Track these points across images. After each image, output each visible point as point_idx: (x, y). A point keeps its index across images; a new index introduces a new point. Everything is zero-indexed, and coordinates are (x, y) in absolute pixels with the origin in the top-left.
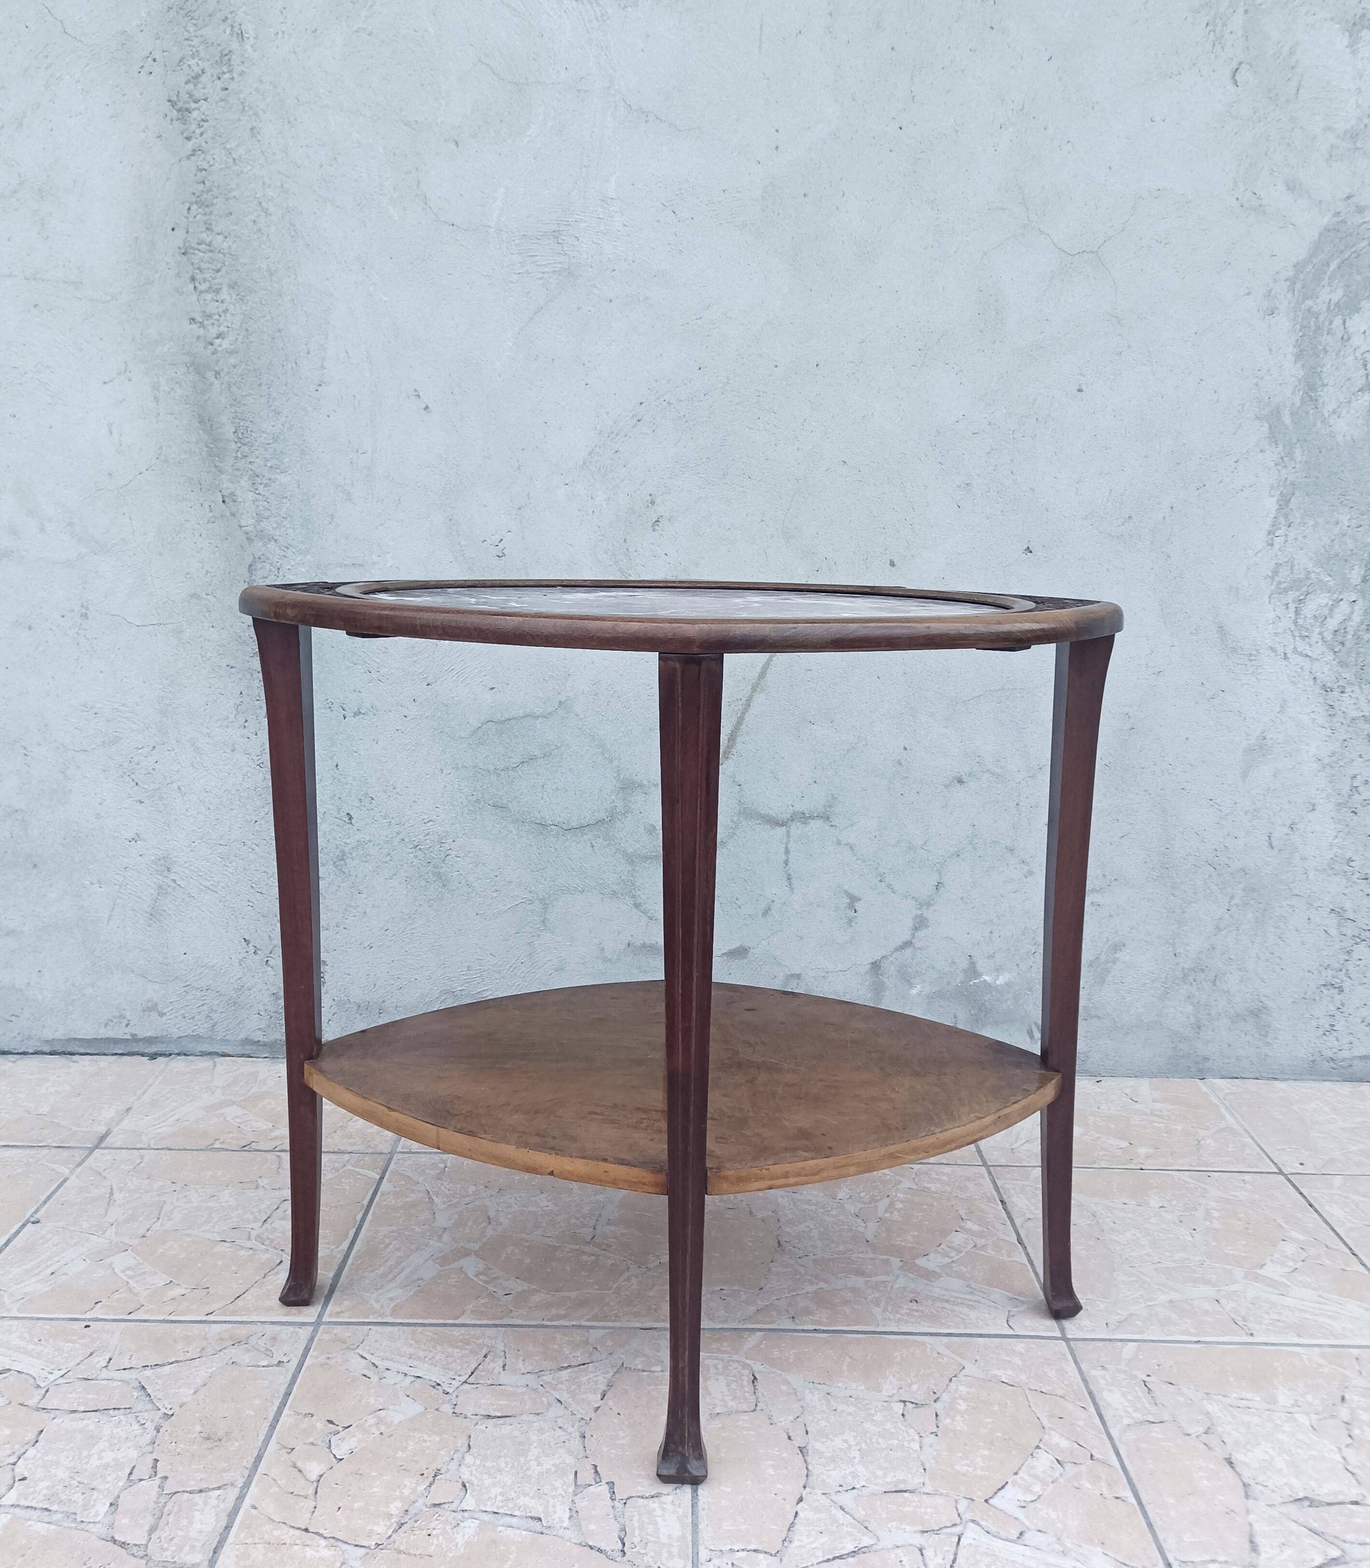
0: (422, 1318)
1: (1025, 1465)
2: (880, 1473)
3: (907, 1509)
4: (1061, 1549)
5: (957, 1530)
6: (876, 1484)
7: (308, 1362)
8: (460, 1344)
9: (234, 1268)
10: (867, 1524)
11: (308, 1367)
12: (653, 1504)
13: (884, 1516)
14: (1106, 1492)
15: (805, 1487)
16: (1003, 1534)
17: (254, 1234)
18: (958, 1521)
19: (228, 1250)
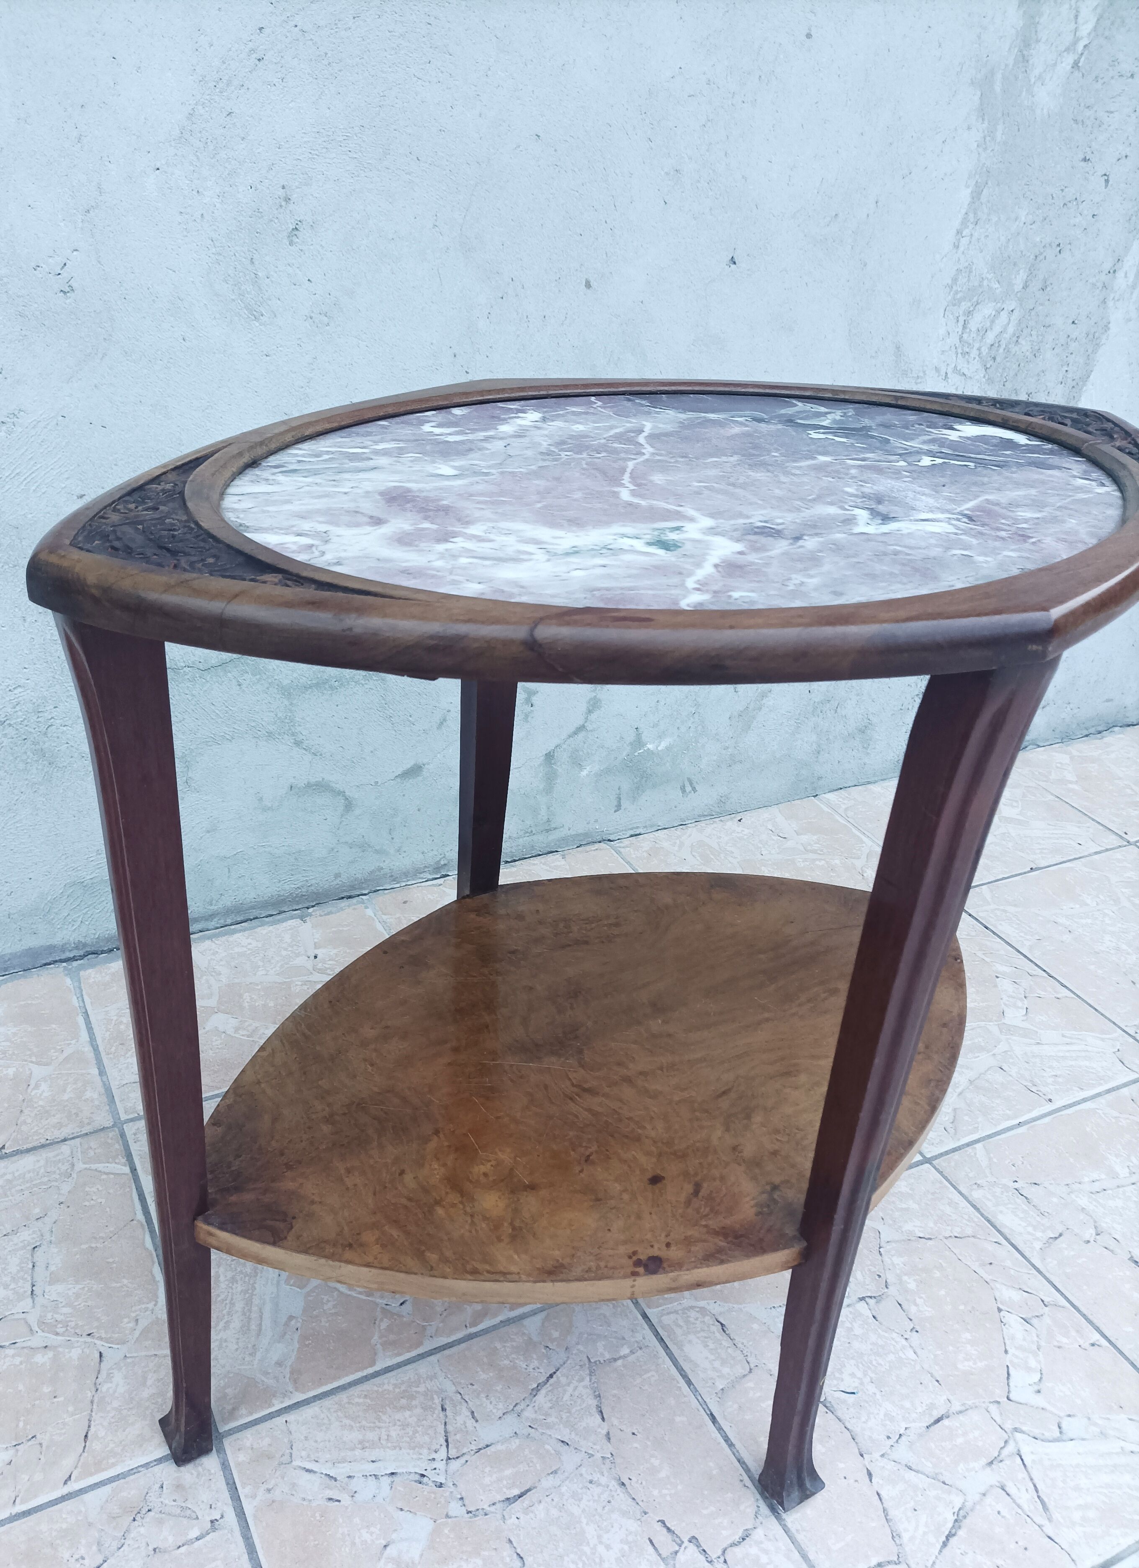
0: (335, 1379)
1: (1006, 1338)
2: (907, 1404)
3: (960, 1440)
4: (1098, 1430)
5: (1011, 1448)
6: (914, 1421)
7: (249, 1509)
8: (403, 1401)
9: (46, 1389)
10: (942, 1478)
11: (255, 1516)
12: (749, 1549)
13: (948, 1459)
14: (1081, 1342)
15: (862, 1455)
16: (1048, 1435)
17: (33, 1319)
18: (1006, 1436)
19: (18, 1360)
